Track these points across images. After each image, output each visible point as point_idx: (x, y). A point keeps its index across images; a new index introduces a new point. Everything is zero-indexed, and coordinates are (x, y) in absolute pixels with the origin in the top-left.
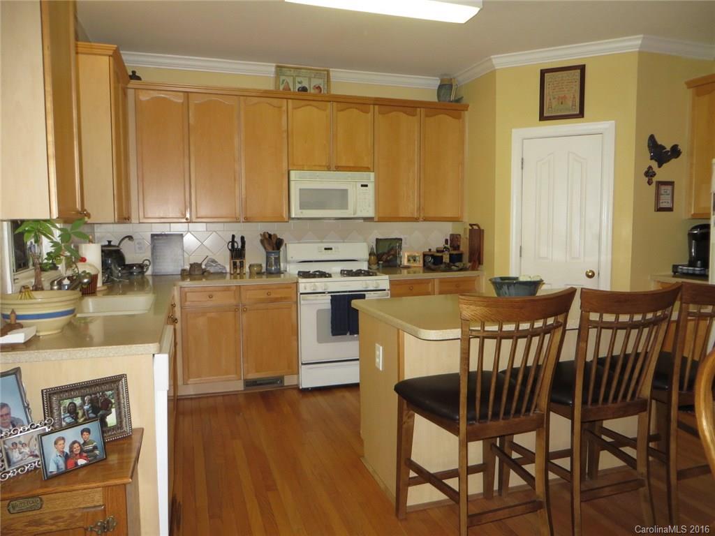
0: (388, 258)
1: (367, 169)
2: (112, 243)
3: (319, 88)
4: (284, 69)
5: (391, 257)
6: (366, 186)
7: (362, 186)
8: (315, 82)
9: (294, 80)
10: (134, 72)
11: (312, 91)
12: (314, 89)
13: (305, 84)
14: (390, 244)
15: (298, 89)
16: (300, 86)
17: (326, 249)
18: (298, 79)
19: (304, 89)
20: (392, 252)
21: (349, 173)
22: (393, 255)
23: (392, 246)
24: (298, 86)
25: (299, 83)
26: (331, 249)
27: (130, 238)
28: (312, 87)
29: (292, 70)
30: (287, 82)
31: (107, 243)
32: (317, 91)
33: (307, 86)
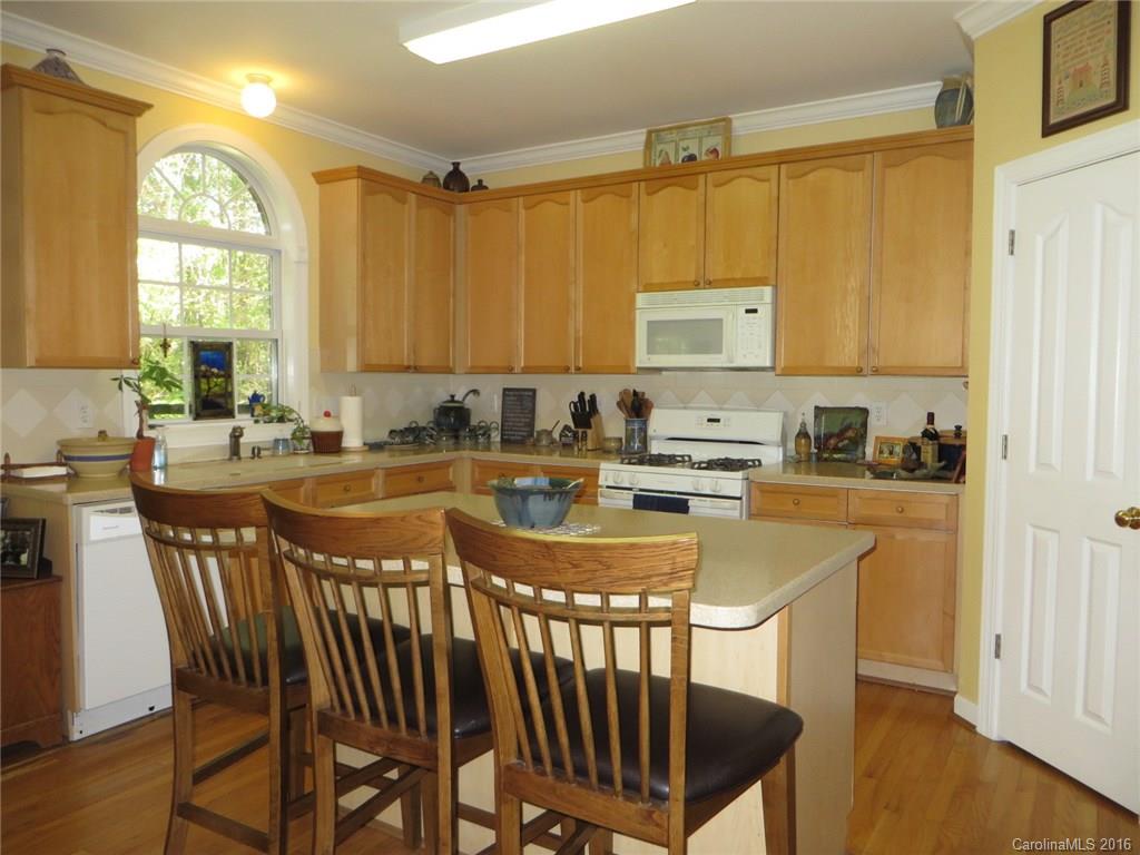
0: (840, 445)
1: (759, 281)
2: (456, 398)
3: (715, 151)
4: (662, 134)
5: (846, 442)
6: (755, 311)
7: (748, 311)
8: (710, 142)
9: (677, 145)
10: (480, 181)
11: (704, 158)
12: (706, 154)
13: (694, 150)
14: (844, 419)
15: (683, 161)
16: (686, 154)
17: (709, 420)
18: (683, 144)
19: (692, 158)
20: (850, 434)
21: (726, 291)
22: (850, 439)
23: (848, 421)
24: (683, 154)
25: (685, 150)
26: (718, 421)
27: (475, 392)
28: (704, 151)
29: (674, 131)
30: (667, 153)
31: (449, 398)
32: (711, 156)
33: (696, 152)
